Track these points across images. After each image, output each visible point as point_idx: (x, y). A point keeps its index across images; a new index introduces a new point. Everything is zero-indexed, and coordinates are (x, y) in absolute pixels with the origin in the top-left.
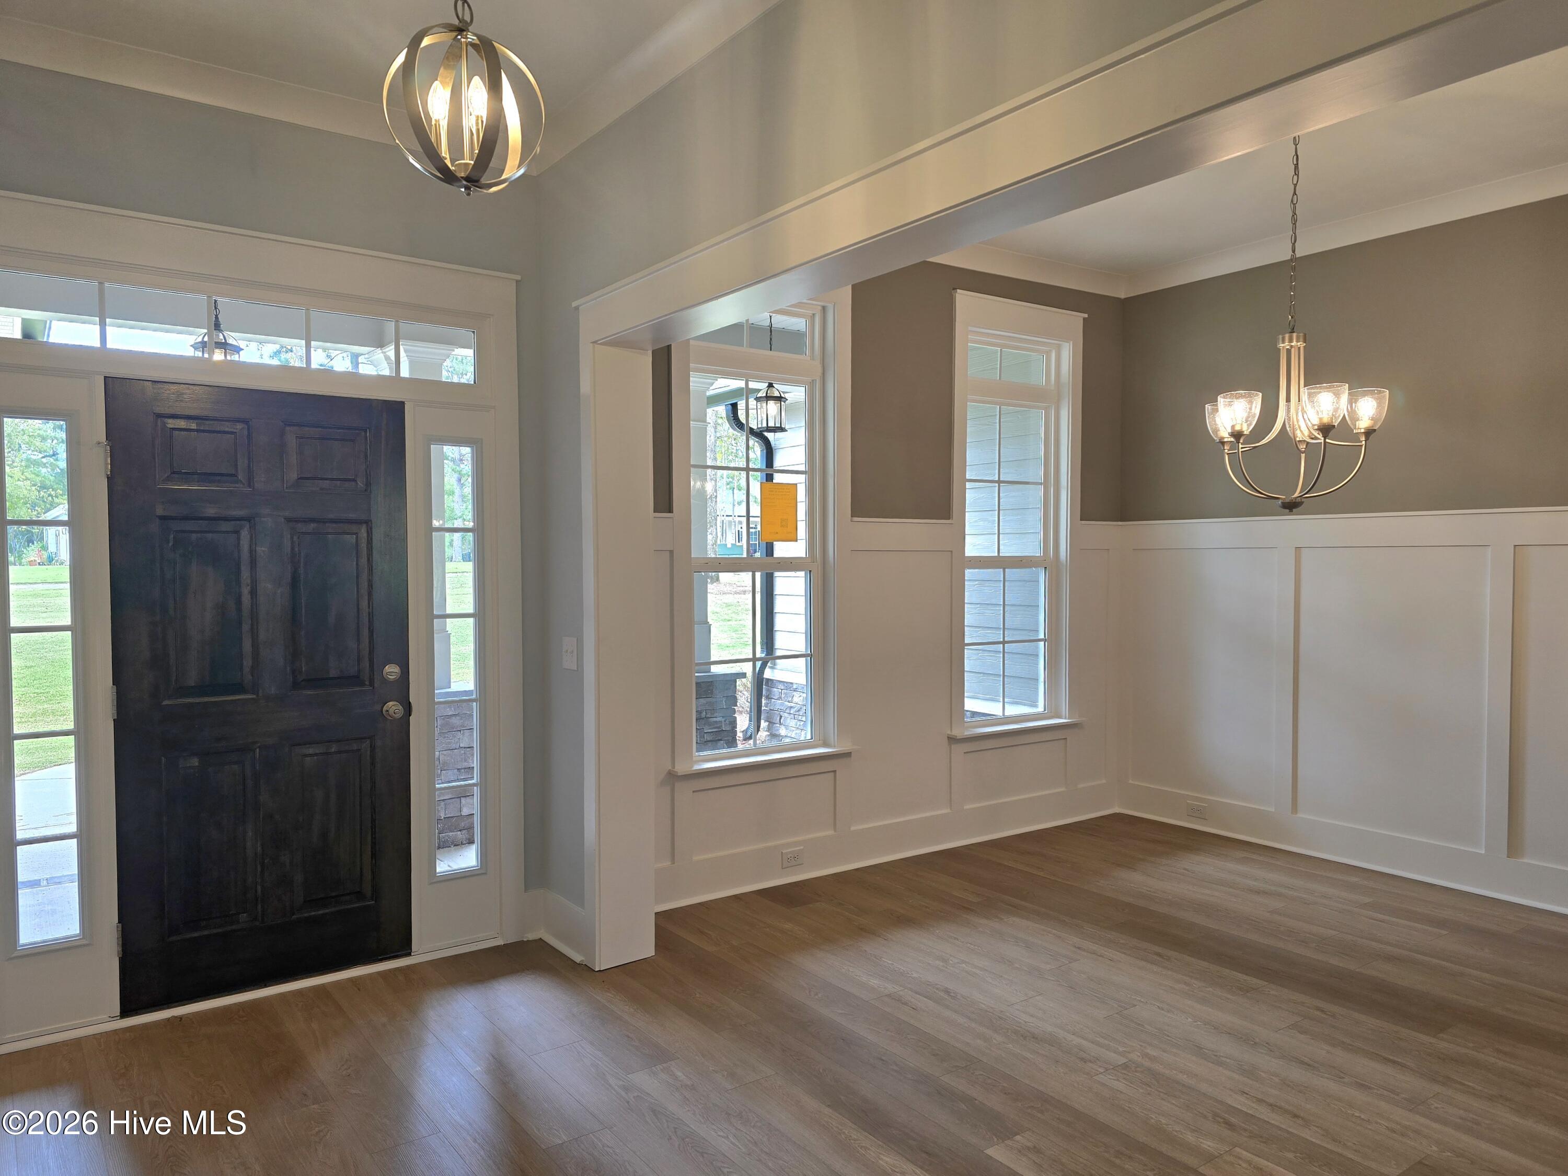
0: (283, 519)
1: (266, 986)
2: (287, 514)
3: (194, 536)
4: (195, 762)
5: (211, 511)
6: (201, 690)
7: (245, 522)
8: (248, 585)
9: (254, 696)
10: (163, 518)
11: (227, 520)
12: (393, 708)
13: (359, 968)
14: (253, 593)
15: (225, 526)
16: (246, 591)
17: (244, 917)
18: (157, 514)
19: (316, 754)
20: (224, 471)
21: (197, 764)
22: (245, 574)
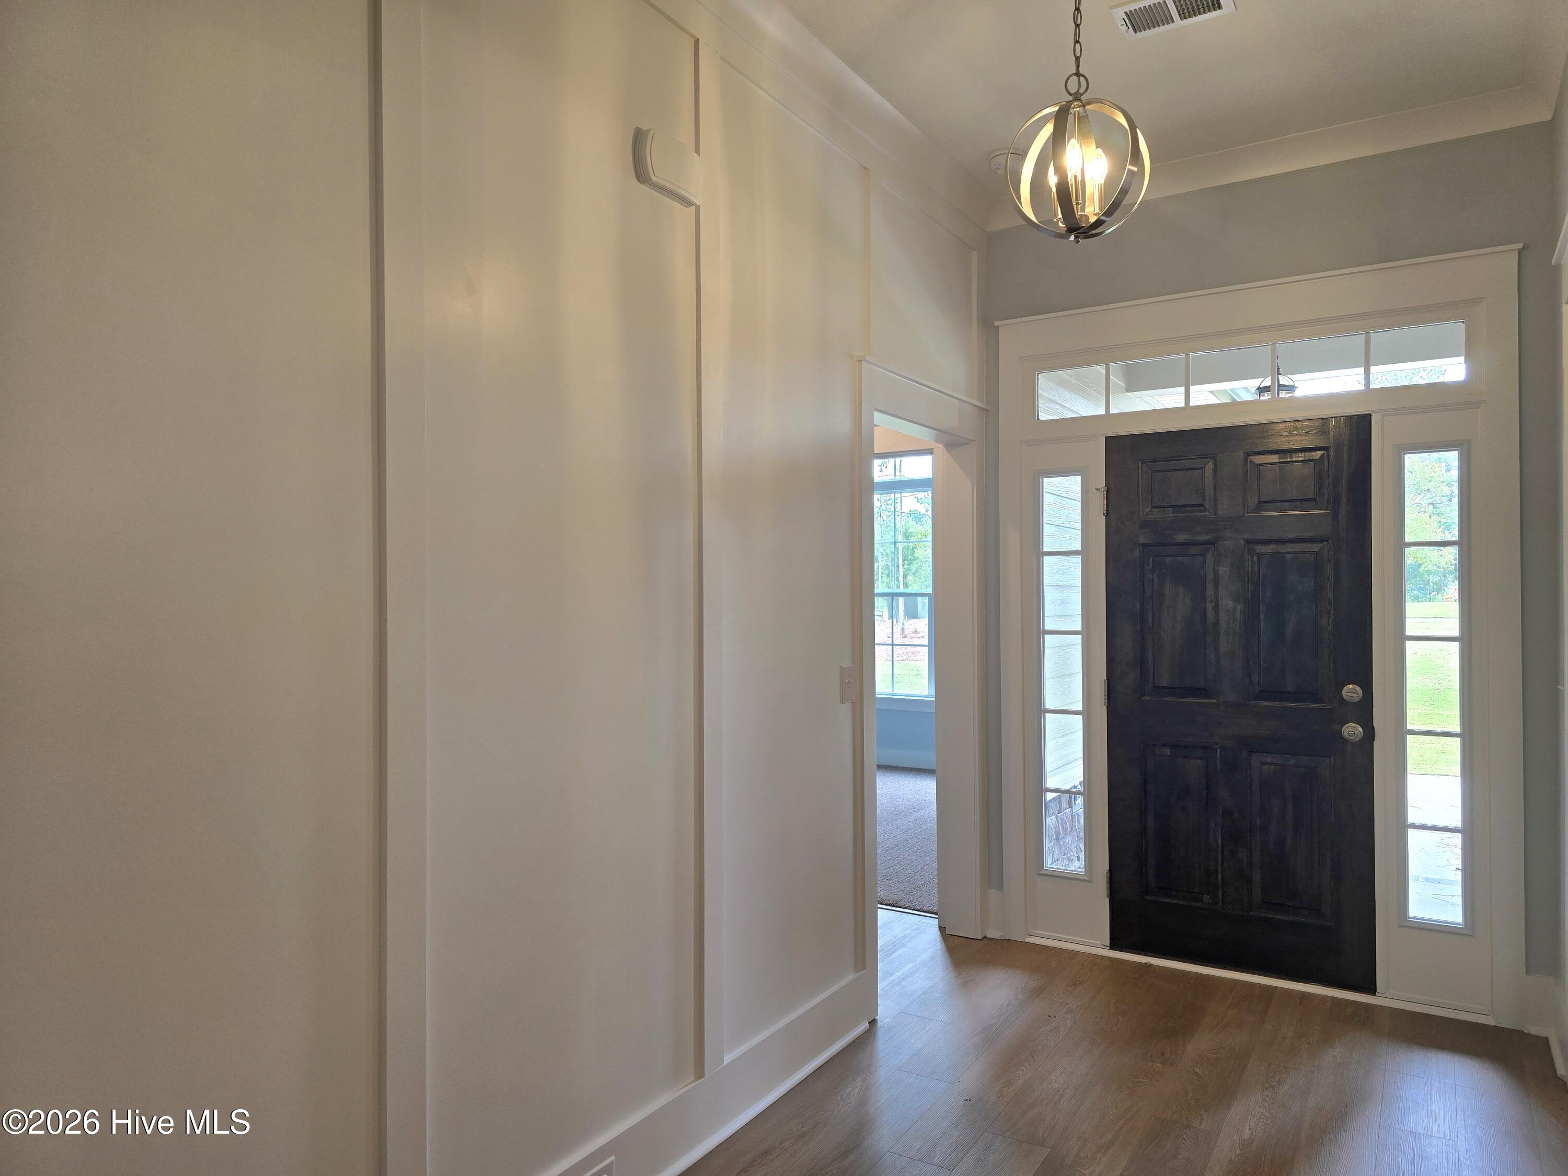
0: (1243, 542)
1: (1225, 968)
2: (1246, 536)
3: (1168, 560)
4: (1167, 751)
5: (1181, 538)
6: (1172, 690)
7: (1211, 546)
8: (1212, 602)
9: (1215, 701)
10: (1144, 545)
11: (1195, 545)
12: (1352, 730)
13: (1317, 986)
14: (1216, 608)
15: (1193, 550)
16: (1210, 607)
17: (1207, 898)
18: (1141, 543)
19: (1273, 764)
20: (1193, 502)
21: (1169, 753)
22: (1210, 591)
